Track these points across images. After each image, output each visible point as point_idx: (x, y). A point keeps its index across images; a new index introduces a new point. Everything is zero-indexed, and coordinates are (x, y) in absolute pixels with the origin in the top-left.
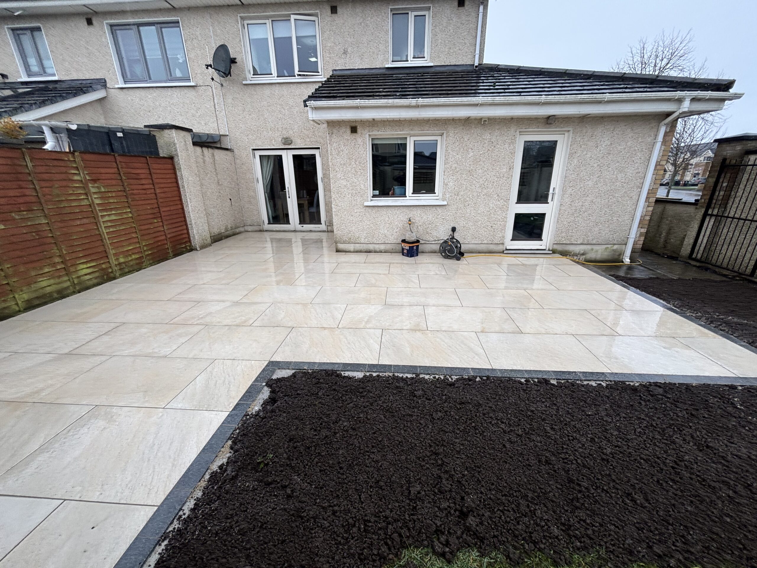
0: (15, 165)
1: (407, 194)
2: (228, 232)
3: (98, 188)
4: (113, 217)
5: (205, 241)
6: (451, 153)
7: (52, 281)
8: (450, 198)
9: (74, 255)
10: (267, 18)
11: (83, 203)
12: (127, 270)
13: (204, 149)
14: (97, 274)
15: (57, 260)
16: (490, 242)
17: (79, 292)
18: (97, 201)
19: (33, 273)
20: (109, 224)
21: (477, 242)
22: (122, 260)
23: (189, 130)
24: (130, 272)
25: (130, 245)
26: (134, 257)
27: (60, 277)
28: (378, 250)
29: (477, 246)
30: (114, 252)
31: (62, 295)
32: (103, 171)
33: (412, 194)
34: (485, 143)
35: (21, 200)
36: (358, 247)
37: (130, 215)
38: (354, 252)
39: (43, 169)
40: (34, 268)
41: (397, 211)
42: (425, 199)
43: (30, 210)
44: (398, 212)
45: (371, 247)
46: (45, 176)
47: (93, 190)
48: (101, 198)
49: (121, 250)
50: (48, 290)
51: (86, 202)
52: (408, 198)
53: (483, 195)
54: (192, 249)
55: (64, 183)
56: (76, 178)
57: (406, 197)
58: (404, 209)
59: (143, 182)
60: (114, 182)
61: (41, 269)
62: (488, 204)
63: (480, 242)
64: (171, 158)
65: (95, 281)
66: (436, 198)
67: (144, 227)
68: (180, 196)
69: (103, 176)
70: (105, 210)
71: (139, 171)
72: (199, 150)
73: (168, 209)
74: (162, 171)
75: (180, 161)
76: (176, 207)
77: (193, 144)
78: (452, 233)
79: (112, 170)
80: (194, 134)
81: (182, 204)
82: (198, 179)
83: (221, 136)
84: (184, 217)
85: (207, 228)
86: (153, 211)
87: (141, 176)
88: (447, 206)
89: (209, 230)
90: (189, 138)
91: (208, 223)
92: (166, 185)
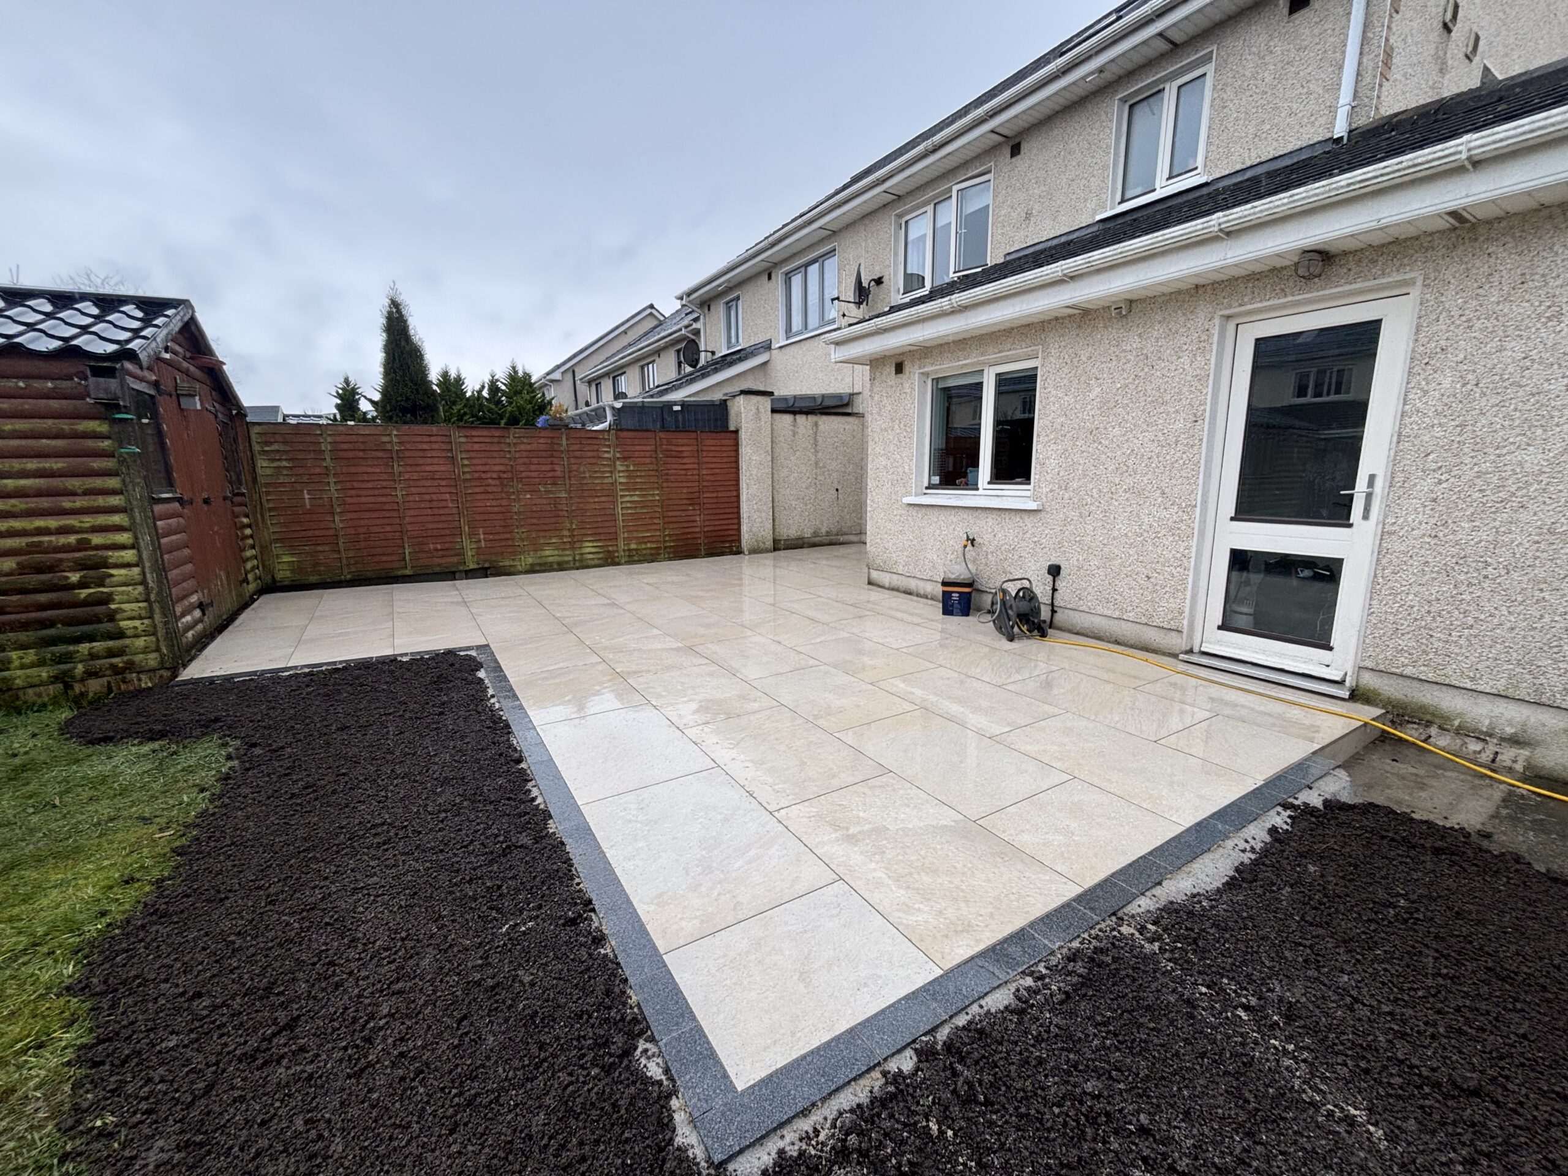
0: (552, 443)
1: (980, 485)
2: (818, 539)
3: (627, 466)
4: (636, 499)
5: (761, 544)
6: (1054, 392)
7: (556, 552)
8: (1050, 495)
9: (583, 532)
10: (926, 203)
11: (606, 481)
12: (636, 558)
13: (798, 417)
14: (601, 556)
15: (566, 533)
16: (1144, 620)
17: (578, 569)
18: (622, 480)
19: (542, 541)
20: (629, 505)
21: (1109, 613)
22: (633, 546)
23: (771, 394)
24: (639, 562)
25: (647, 531)
26: (649, 545)
27: (564, 549)
28: (922, 592)
29: (1112, 622)
30: (626, 535)
31: (561, 567)
32: (637, 448)
33: (989, 483)
34: (1129, 361)
35: (550, 475)
36: (896, 580)
37: (657, 498)
38: (889, 589)
39: (577, 447)
40: (545, 537)
41: (953, 517)
42: (1012, 495)
43: (555, 484)
44: (955, 520)
45: (913, 584)
46: (578, 454)
47: (621, 468)
48: (627, 477)
49: (635, 535)
50: (551, 559)
51: (610, 480)
52: (981, 492)
53: (1125, 491)
54: (739, 552)
55: (593, 461)
56: (606, 455)
57: (977, 489)
58: (964, 515)
59: (685, 461)
60: (648, 460)
61: (550, 538)
62: (1138, 516)
63: (1117, 614)
64: (736, 432)
65: (597, 562)
66: (1028, 494)
67: (671, 514)
68: (738, 480)
69: (637, 454)
70: (628, 490)
71: (684, 448)
72: (788, 418)
73: (715, 495)
74: (717, 448)
75: (743, 435)
76: (728, 494)
77: (774, 411)
78: (1050, 578)
79: (648, 448)
80: (795, 397)
81: (738, 490)
82: (769, 458)
83: (852, 395)
84: (738, 507)
85: (771, 526)
86: (690, 496)
87: (685, 455)
88: (1043, 514)
89: (774, 529)
90: (766, 403)
91: (774, 520)
92: (719, 466)
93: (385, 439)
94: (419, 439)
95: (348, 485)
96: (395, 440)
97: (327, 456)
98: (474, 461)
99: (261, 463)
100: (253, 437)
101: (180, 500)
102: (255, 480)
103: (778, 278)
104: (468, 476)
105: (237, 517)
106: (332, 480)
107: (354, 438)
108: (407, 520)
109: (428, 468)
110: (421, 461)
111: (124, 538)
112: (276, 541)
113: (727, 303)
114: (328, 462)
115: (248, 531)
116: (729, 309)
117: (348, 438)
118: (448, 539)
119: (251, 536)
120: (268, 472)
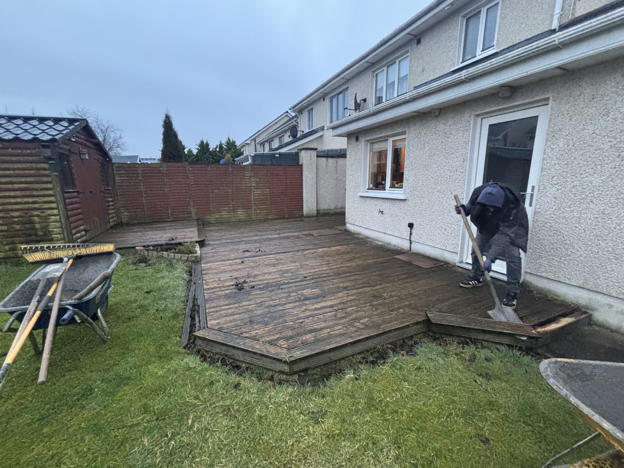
0: (226, 170)
3: (256, 179)
4: (259, 192)
5: (311, 212)
6: (412, 149)
7: (227, 213)
8: (410, 193)
9: (238, 205)
10: (384, 66)
11: (247, 185)
12: (259, 216)
13: (329, 159)
14: (245, 215)
15: (231, 206)
16: (443, 248)
18: (254, 185)
19: (221, 209)
20: (256, 195)
21: (430, 244)
22: (258, 211)
23: (316, 149)
24: (260, 218)
25: (264, 205)
26: (265, 211)
27: (230, 212)
28: (364, 233)
30: (255, 207)
32: (260, 172)
33: (390, 187)
34: (439, 135)
35: (225, 183)
36: (356, 228)
37: (268, 192)
39: (235, 172)
40: (222, 207)
42: (397, 193)
43: (227, 186)
44: (376, 203)
45: (361, 230)
46: (236, 174)
47: (253, 180)
48: (256, 184)
49: (259, 207)
50: (225, 216)
51: (249, 185)
53: (438, 192)
54: (303, 214)
55: (242, 177)
56: (247, 175)
58: (379, 201)
59: (280, 177)
60: (264, 177)
61: (225, 208)
62: (442, 202)
63: (434, 245)
64: (302, 165)
66: (402, 192)
67: (274, 199)
68: (302, 185)
69: (260, 175)
70: (256, 189)
71: (279, 172)
72: (324, 159)
73: (292, 191)
74: (294, 172)
75: (304, 166)
76: (298, 191)
77: (318, 156)
78: (409, 229)
79: (265, 172)
80: (328, 150)
81: (302, 189)
82: (315, 176)
84: (302, 196)
85: (316, 204)
86: (282, 192)
87: (280, 174)
88: (407, 201)
89: (317, 206)
90: (314, 153)
91: (317, 202)
92: (294, 179)
93: (161, 169)
94: (174, 168)
95: (148, 186)
96: (165, 169)
97: (140, 175)
98: (196, 177)
99: (117, 178)
100: (114, 168)
101: (78, 192)
102: (115, 184)
103: (327, 100)
104: (193, 183)
105: (107, 198)
106: (142, 184)
107: (151, 169)
108: (170, 200)
109: (178, 180)
110: (175, 177)
111: (54, 205)
112: (123, 207)
113: (309, 111)
114: (140, 178)
115: (111, 203)
116: (309, 114)
117: (148, 168)
118: (185, 207)
119: (113, 205)
120: (120, 181)
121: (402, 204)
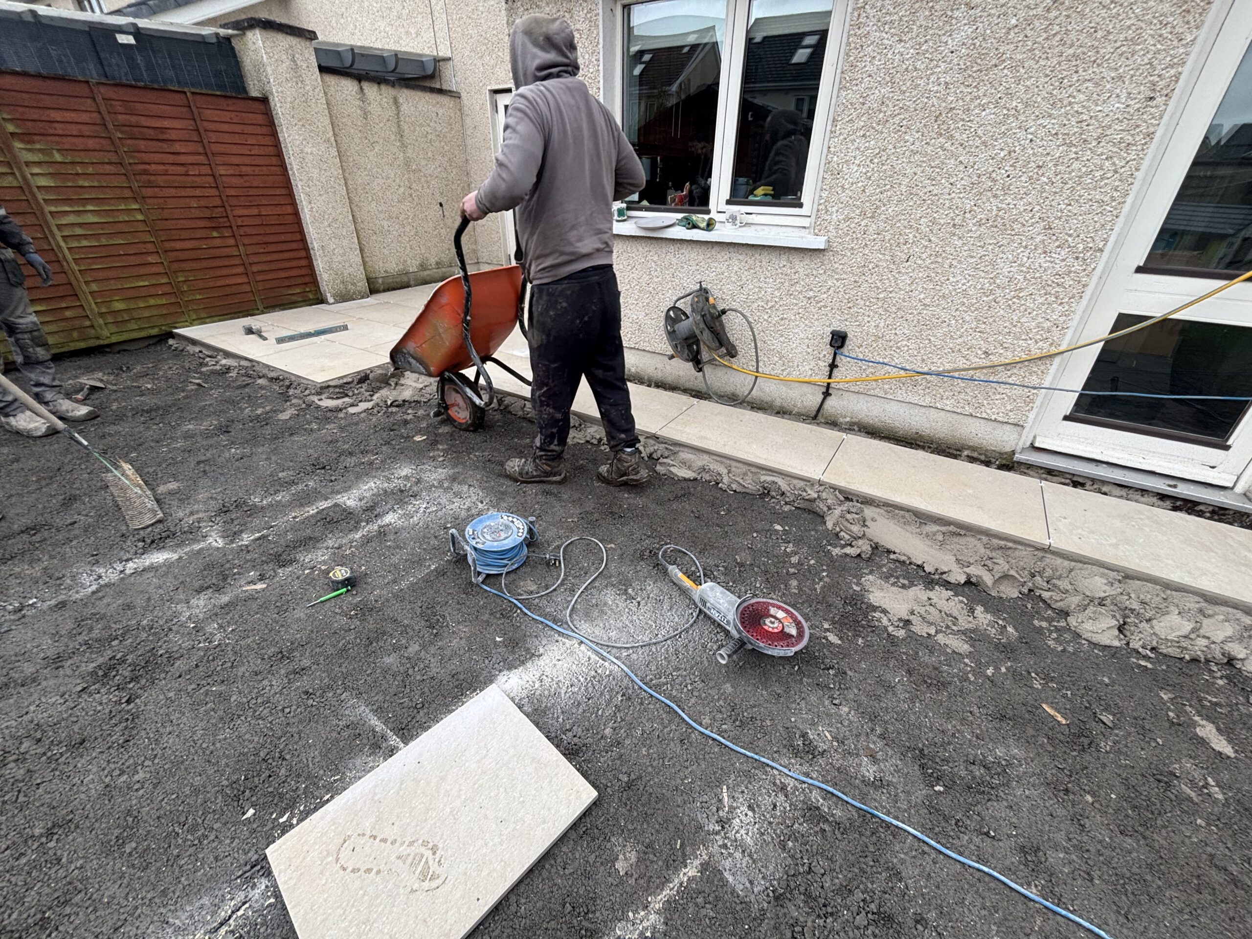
1: (712, 206)
3: (43, 152)
5: (350, 286)
8: (843, 225)
13: (366, 85)
18: (43, 182)
20: (79, 231)
22: (119, 306)
23: (311, 36)
25: (138, 277)
26: (152, 302)
30: (93, 288)
32: (57, 115)
33: (728, 202)
37: (139, 217)
41: (671, 258)
47: (27, 156)
48: (53, 175)
49: (116, 285)
54: (320, 299)
57: (708, 212)
58: (691, 254)
59: (177, 147)
60: (91, 143)
64: (265, 101)
66: (806, 222)
67: (178, 245)
68: (289, 187)
69: (60, 129)
70: (67, 201)
71: (166, 123)
72: (348, 86)
73: (254, 211)
74: (237, 128)
75: (280, 108)
76: (278, 210)
77: (322, 69)
78: (831, 351)
79: (84, 117)
81: (293, 204)
82: (334, 152)
83: (437, 61)
84: (301, 232)
85: (359, 259)
86: (207, 213)
87: (173, 135)
88: (828, 257)
89: (364, 263)
90: (305, 52)
91: (361, 250)
92: (247, 160)
121: (801, 266)
